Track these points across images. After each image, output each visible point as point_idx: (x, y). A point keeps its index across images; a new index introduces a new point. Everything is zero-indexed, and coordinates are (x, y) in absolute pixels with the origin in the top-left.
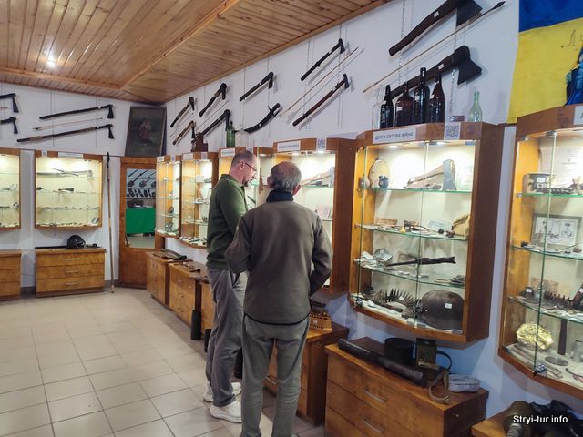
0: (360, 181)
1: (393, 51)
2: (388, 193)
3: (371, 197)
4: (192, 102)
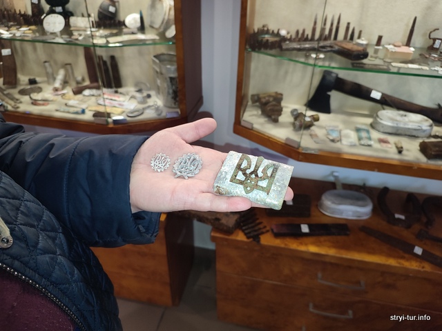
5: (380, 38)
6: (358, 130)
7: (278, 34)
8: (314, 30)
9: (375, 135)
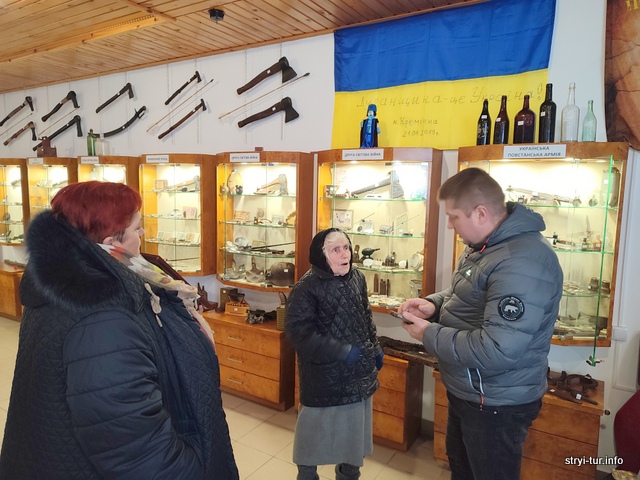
0: (221, 188)
1: (240, 91)
2: (243, 197)
3: (230, 200)
4: (29, 101)
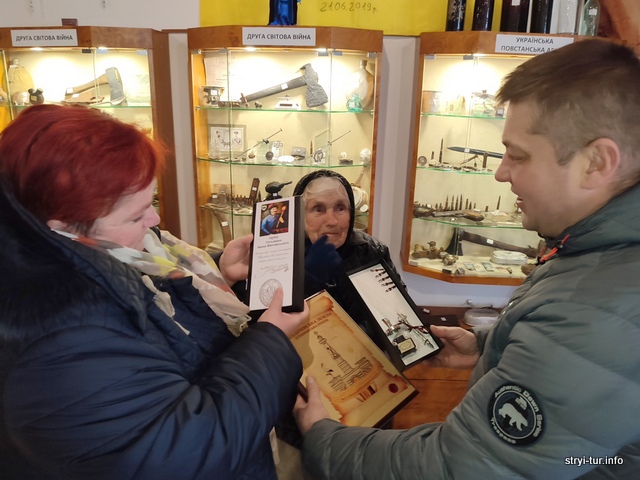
5: (487, 208)
6: (483, 264)
7: (426, 207)
8: (447, 204)
9: (494, 265)
